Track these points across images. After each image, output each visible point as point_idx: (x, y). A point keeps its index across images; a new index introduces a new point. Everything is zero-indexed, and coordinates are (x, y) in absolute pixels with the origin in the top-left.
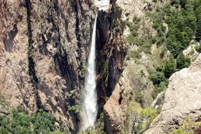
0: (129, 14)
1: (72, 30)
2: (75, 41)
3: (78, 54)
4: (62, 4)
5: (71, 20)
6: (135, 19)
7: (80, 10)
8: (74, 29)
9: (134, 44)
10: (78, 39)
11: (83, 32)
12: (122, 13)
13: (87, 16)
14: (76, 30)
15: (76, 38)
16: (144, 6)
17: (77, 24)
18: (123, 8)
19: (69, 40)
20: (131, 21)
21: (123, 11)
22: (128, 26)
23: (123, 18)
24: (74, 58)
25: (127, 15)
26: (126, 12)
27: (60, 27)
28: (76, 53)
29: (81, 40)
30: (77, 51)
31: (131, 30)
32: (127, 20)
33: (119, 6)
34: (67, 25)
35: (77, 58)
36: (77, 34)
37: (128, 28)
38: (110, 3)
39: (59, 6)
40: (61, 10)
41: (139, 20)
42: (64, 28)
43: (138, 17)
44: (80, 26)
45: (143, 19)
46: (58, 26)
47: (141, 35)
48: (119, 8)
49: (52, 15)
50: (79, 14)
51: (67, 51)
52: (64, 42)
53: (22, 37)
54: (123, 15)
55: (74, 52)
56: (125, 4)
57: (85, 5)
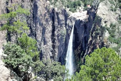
0: (107, 21)
1: (48, 35)
2: (50, 43)
3: (52, 54)
4: (41, 15)
5: (48, 28)
6: (111, 25)
7: (56, 20)
8: (50, 34)
9: (114, 43)
10: (53, 42)
11: (58, 36)
12: (102, 21)
13: (62, 24)
14: (51, 35)
15: (51, 42)
16: (117, 16)
17: (53, 31)
18: (103, 17)
19: (45, 42)
20: (108, 26)
21: (102, 19)
22: (108, 30)
23: (103, 24)
24: (49, 57)
25: (105, 22)
26: (105, 20)
27: (37, 33)
28: (51, 53)
29: (56, 43)
30: (51, 52)
31: (110, 33)
32: (106, 26)
33: (99, 16)
34: (45, 31)
35: (51, 57)
36: (52, 39)
37: (107, 31)
38: (87, 14)
39: (38, 16)
40: (39, 20)
41: (115, 26)
42: (41, 34)
43: (114, 24)
44: (56, 32)
45: (118, 25)
46: (35, 32)
47: (117, 36)
48: (99, 17)
49: (30, 24)
50: (56, 23)
51: (43, 51)
52: (40, 45)
53: (2, 41)
54: (103, 22)
55: (49, 53)
56: (103, 14)
57: (62, 15)
